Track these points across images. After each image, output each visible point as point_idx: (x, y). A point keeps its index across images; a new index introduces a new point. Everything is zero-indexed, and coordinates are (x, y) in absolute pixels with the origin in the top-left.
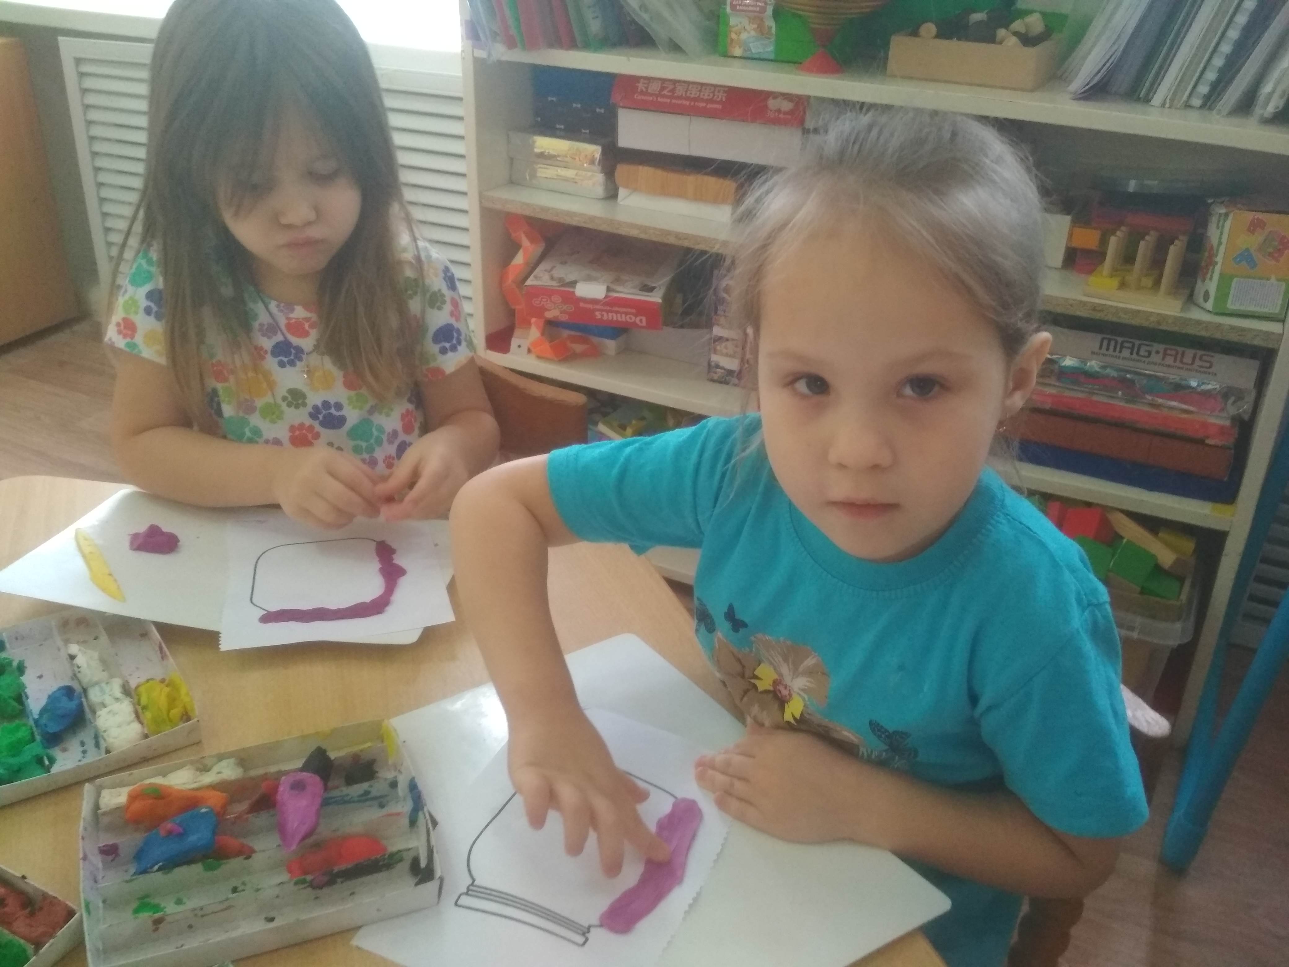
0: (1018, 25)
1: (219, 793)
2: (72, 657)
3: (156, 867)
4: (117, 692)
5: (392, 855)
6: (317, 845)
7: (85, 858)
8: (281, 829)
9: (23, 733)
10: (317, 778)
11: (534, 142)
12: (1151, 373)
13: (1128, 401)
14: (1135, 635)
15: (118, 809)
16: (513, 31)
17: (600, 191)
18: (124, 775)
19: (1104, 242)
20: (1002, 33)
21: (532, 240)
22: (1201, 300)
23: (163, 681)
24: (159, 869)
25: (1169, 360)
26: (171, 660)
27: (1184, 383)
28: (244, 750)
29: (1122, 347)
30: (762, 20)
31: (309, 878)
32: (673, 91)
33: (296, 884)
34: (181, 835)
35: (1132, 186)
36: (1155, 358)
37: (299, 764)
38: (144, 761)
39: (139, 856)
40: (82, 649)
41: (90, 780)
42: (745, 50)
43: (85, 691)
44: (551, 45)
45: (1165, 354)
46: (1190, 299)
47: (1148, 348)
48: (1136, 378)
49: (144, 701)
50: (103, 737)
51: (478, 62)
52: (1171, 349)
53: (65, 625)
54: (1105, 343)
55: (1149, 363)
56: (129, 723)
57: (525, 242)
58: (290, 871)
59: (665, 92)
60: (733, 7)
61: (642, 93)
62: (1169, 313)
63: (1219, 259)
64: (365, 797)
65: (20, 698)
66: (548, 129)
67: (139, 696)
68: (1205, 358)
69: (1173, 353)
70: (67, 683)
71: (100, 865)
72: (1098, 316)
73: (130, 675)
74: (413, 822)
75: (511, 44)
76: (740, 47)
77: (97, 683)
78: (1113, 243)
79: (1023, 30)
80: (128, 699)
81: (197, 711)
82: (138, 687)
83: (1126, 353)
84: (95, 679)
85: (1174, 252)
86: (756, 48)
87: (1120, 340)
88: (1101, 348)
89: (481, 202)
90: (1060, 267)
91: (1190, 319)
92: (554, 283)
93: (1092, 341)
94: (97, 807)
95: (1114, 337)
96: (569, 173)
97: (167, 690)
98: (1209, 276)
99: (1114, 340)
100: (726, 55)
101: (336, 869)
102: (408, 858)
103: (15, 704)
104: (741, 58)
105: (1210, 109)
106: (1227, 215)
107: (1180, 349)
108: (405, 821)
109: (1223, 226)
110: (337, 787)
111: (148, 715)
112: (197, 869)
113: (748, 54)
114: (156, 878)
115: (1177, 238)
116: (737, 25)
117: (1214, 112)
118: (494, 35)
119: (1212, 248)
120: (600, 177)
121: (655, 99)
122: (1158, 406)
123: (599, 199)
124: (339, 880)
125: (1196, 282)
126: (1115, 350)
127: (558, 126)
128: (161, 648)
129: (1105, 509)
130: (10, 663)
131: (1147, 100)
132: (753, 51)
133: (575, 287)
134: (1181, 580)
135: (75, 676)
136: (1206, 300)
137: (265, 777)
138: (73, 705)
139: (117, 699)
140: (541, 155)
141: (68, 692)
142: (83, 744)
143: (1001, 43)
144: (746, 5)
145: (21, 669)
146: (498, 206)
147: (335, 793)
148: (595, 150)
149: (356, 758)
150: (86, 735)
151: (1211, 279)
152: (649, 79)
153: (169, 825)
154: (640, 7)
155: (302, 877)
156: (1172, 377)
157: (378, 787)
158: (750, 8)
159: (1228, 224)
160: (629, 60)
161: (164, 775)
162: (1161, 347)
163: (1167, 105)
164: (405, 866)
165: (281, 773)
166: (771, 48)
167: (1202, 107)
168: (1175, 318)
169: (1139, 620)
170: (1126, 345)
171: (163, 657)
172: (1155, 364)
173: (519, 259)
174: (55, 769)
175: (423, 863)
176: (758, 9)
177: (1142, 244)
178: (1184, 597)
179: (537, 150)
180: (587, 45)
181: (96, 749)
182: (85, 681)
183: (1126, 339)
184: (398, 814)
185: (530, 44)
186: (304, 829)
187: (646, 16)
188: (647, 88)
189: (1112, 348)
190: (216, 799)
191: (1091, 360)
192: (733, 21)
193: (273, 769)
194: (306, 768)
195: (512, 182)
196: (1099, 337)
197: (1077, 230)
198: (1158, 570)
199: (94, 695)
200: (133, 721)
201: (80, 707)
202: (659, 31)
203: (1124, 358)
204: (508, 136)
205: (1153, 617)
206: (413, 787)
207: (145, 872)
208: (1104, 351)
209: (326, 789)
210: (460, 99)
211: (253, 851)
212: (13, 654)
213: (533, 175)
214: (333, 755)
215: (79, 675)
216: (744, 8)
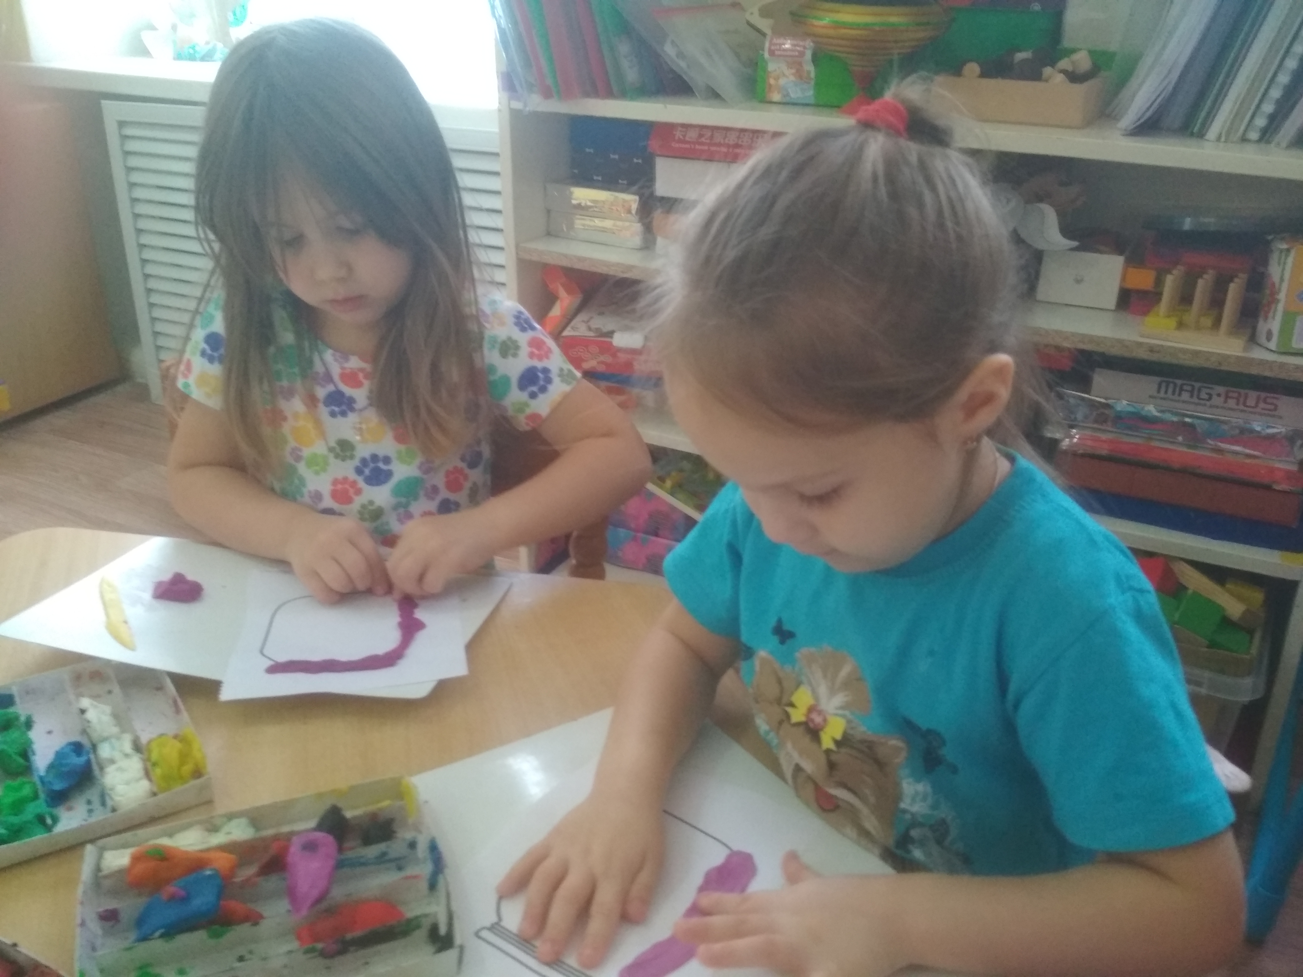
0: (1064, 64)
1: (225, 855)
2: (83, 711)
3: (157, 934)
4: (127, 746)
5: (409, 921)
6: (331, 911)
7: (83, 924)
8: (292, 894)
9: (27, 791)
10: (330, 839)
11: (571, 193)
12: (1211, 416)
13: (1189, 447)
14: (1203, 691)
15: (120, 872)
16: (549, 81)
17: (637, 241)
18: (128, 836)
19: (1159, 282)
20: (1048, 71)
21: (569, 291)
22: (1262, 339)
23: (176, 737)
24: (162, 936)
25: (1231, 403)
26: (185, 715)
27: (1248, 426)
28: (257, 808)
29: (1181, 390)
30: (800, 64)
31: (320, 946)
32: (712, 137)
33: (307, 952)
34: (185, 899)
35: (1188, 224)
36: (1216, 401)
37: (312, 824)
38: (153, 820)
39: (140, 922)
40: (95, 703)
41: (92, 841)
42: (784, 96)
43: (94, 747)
44: (587, 95)
45: (1227, 397)
46: (1253, 339)
47: (1208, 391)
48: (1197, 422)
49: (155, 756)
50: (109, 795)
51: (515, 115)
52: (1233, 392)
53: (78, 678)
54: (1164, 385)
55: (1211, 406)
56: (138, 780)
57: (562, 293)
58: (299, 937)
59: (703, 140)
60: (772, 53)
61: (680, 141)
62: (1228, 353)
63: (1282, 296)
64: (382, 859)
65: (26, 753)
66: (586, 181)
67: (149, 751)
68: (1269, 400)
69: (1235, 395)
70: (77, 738)
71: (100, 932)
72: (1155, 357)
73: (143, 730)
74: (433, 886)
75: (547, 94)
76: (778, 93)
77: (105, 739)
78: (1170, 281)
79: (1070, 69)
80: (139, 755)
81: (211, 768)
82: (149, 742)
83: (1185, 396)
84: (105, 734)
85: (1234, 290)
86: (795, 94)
87: (1179, 382)
88: (1159, 392)
89: (517, 254)
90: (1113, 308)
91: (1253, 359)
92: (591, 334)
93: (1148, 384)
94: (98, 869)
95: (1171, 380)
96: (608, 224)
97: (178, 745)
98: (1271, 314)
99: (1173, 382)
100: (767, 102)
101: (349, 936)
102: (426, 924)
103: (21, 760)
104: (779, 103)
105: (1268, 142)
106: (1288, 250)
107: (1243, 391)
108: (423, 885)
109: (1285, 263)
110: (351, 849)
111: (158, 771)
112: (200, 936)
113: (787, 100)
114: (157, 946)
115: (1236, 276)
116: (775, 70)
117: (1272, 145)
118: (531, 87)
119: (1273, 285)
120: (637, 227)
121: (693, 146)
122: (1220, 451)
123: (637, 249)
124: (352, 949)
125: (1257, 322)
126: (1174, 393)
127: (595, 178)
128: (175, 702)
129: (1168, 559)
130: (17, 718)
131: (1201, 135)
132: (792, 95)
133: (612, 337)
134: (1251, 632)
135: (84, 732)
136: (1269, 338)
137: (276, 838)
138: (82, 760)
139: (127, 756)
140: (579, 206)
141: (77, 748)
142: (89, 802)
143: (1047, 81)
144: (785, 50)
145: (29, 724)
146: (535, 258)
147: (350, 854)
148: (632, 200)
149: (374, 816)
150: (92, 794)
151: (1274, 318)
152: (686, 127)
153: (171, 889)
154: (677, 56)
155: (311, 946)
156: (1234, 420)
157: (396, 848)
158: (789, 53)
159: (1290, 260)
160: (666, 107)
161: (171, 835)
162: (1221, 389)
163: (1223, 139)
164: (421, 934)
165: (292, 833)
166: (811, 93)
167: (1260, 140)
168: (1238, 358)
169: (1207, 674)
170: (1185, 387)
171: (178, 711)
172: (1217, 407)
173: (556, 311)
174: (59, 828)
175: (443, 930)
176: (797, 53)
177: (1201, 283)
178: (1254, 651)
179: (574, 202)
180: (624, 94)
181: (101, 808)
182: (95, 736)
183: (1185, 382)
184: (416, 877)
185: (566, 93)
186: (315, 893)
187: (683, 64)
188: (684, 136)
189: (1170, 390)
190: (223, 861)
191: (1148, 404)
192: (771, 67)
193: (285, 829)
194: (320, 827)
195: (550, 234)
196: (1158, 379)
197: (1131, 270)
198: (1226, 622)
199: (105, 751)
200: (140, 779)
201: (88, 763)
202: (696, 79)
203: (1184, 402)
204: (545, 189)
205: (1222, 672)
206: (433, 848)
207: (144, 938)
208: (1162, 394)
209: (340, 850)
210: (496, 155)
211: (261, 917)
212: (21, 709)
213: (571, 226)
214: (349, 814)
215: (88, 730)
216: (782, 53)
